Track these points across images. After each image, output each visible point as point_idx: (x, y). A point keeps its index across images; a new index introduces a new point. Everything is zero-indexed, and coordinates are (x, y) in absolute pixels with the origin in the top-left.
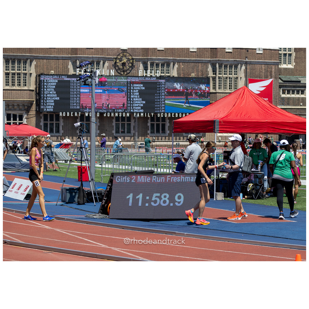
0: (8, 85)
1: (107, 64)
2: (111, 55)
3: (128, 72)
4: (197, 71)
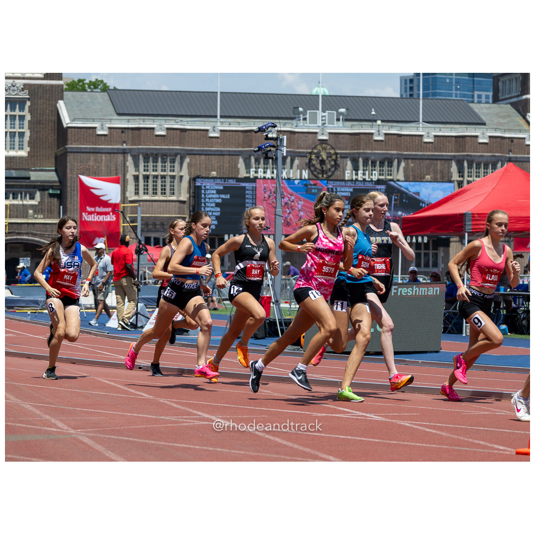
0: (147, 194)
1: (297, 162)
2: (303, 149)
3: (330, 174)
4: (434, 172)
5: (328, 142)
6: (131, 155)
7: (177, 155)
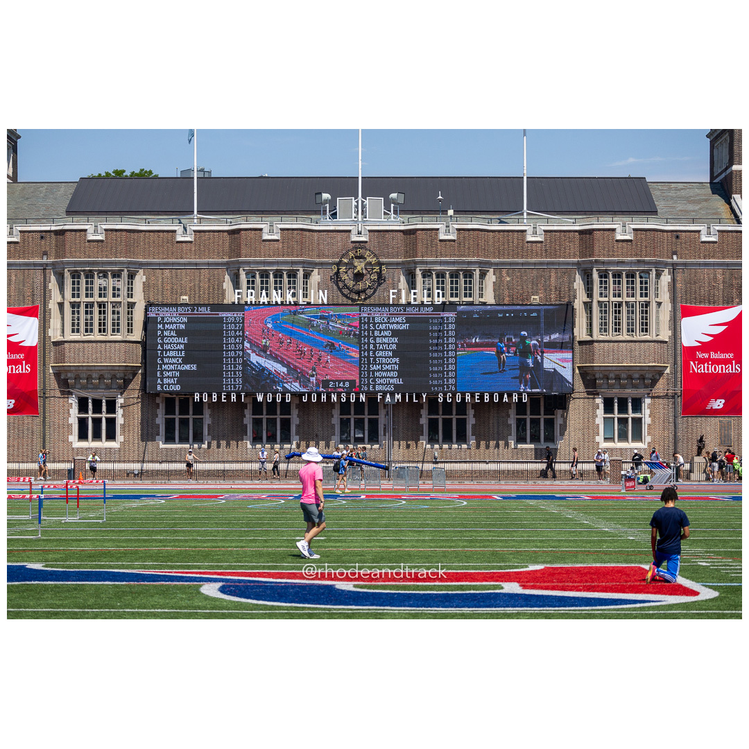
0: (78, 331)
2: (328, 257)
4: (546, 290)
5: (366, 245)
6: (55, 274)
7: (123, 270)
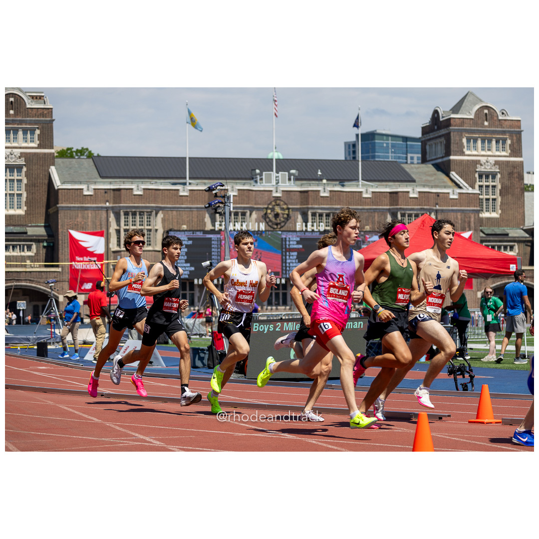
1: (254, 215)
2: (260, 204)
3: (283, 224)
4: (372, 223)
5: (281, 198)
6: (113, 213)
7: (153, 211)
